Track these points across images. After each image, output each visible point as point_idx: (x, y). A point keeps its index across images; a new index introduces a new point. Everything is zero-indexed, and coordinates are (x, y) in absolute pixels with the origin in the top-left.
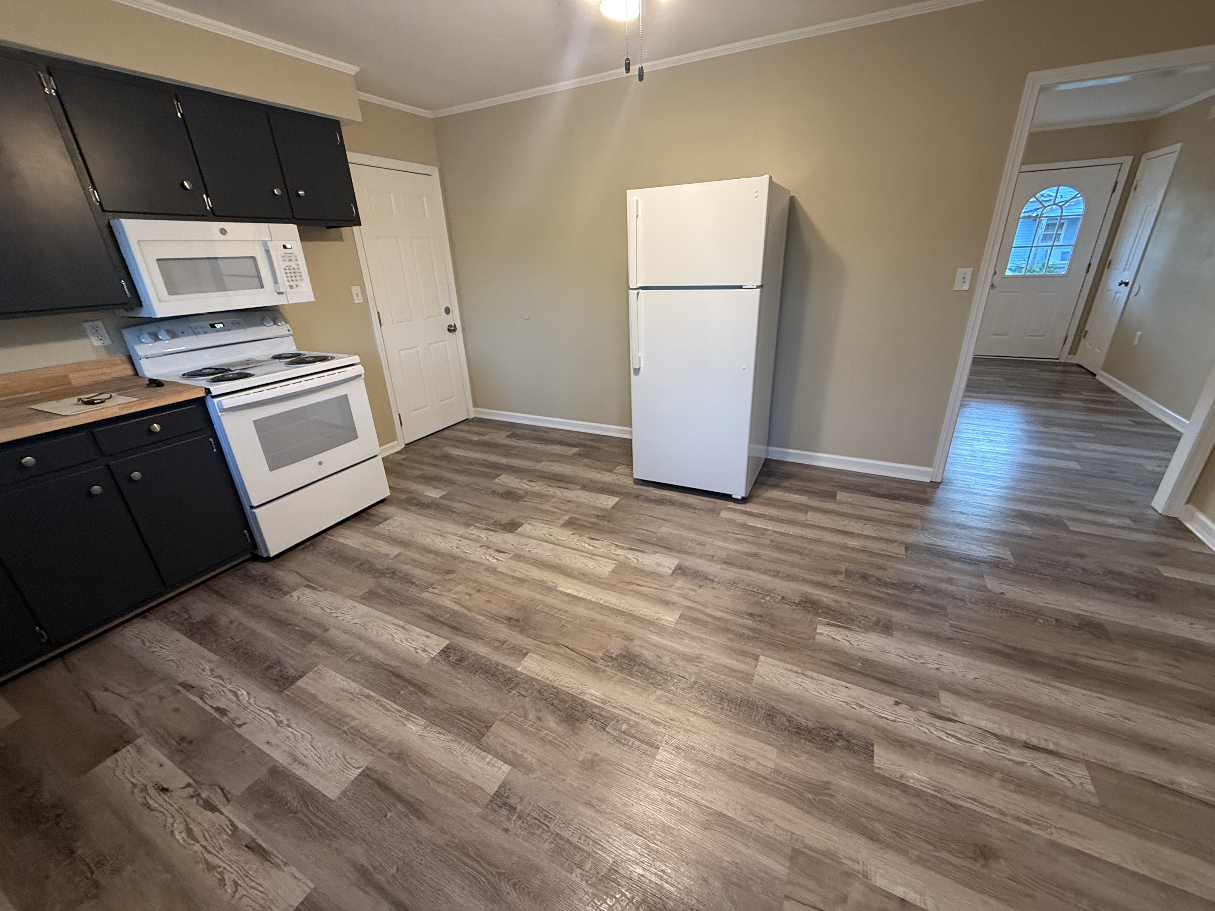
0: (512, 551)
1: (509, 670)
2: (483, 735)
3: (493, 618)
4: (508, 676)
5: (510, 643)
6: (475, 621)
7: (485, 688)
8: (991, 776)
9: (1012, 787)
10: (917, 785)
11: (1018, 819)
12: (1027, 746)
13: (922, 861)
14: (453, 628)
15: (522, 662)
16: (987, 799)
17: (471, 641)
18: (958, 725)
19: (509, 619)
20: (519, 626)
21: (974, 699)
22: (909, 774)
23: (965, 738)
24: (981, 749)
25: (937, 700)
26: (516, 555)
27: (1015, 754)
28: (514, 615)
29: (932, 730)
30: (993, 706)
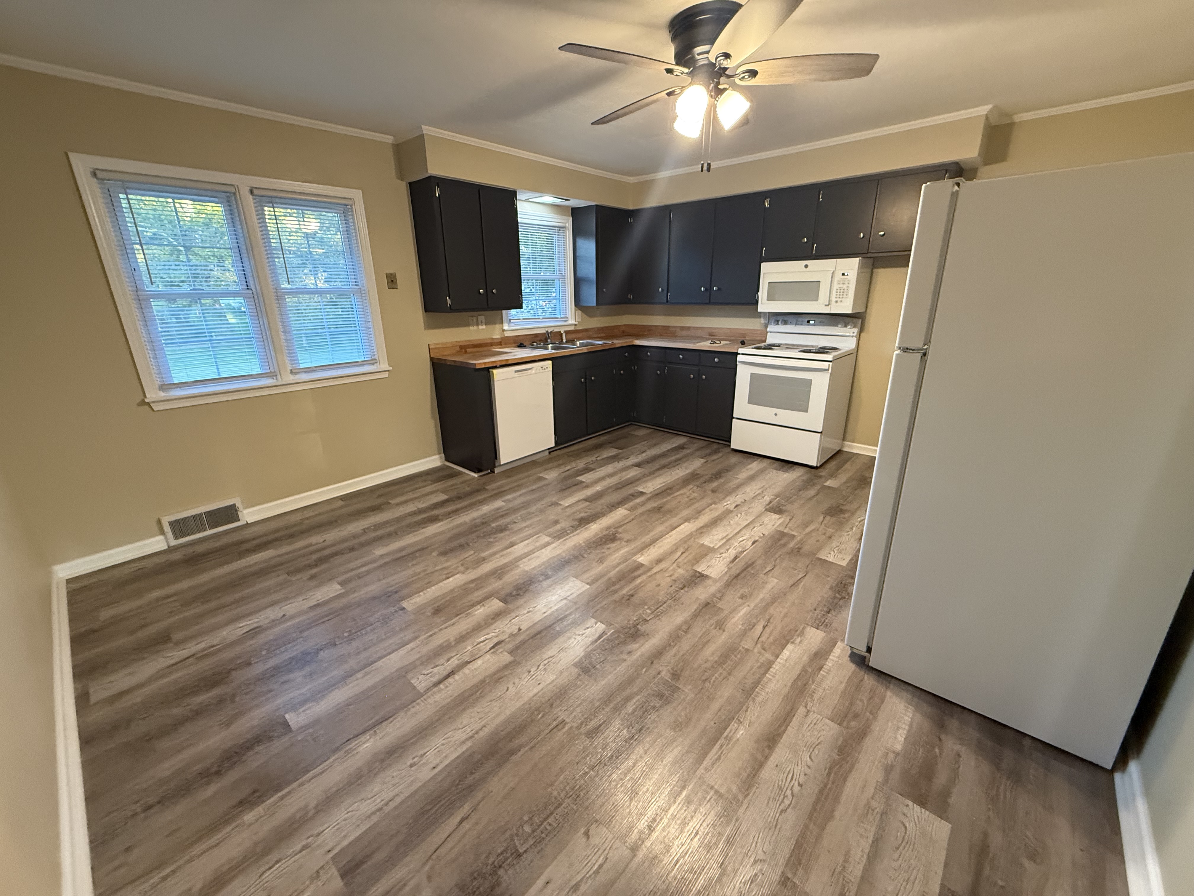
8: (455, 640)
9: (445, 645)
10: (476, 608)
11: (434, 634)
12: (452, 673)
13: (452, 591)
16: (449, 630)
18: (488, 648)
21: (495, 674)
22: (483, 608)
23: (479, 646)
24: (469, 648)
25: (509, 651)
27: (454, 662)
29: (493, 634)
30: (483, 681)
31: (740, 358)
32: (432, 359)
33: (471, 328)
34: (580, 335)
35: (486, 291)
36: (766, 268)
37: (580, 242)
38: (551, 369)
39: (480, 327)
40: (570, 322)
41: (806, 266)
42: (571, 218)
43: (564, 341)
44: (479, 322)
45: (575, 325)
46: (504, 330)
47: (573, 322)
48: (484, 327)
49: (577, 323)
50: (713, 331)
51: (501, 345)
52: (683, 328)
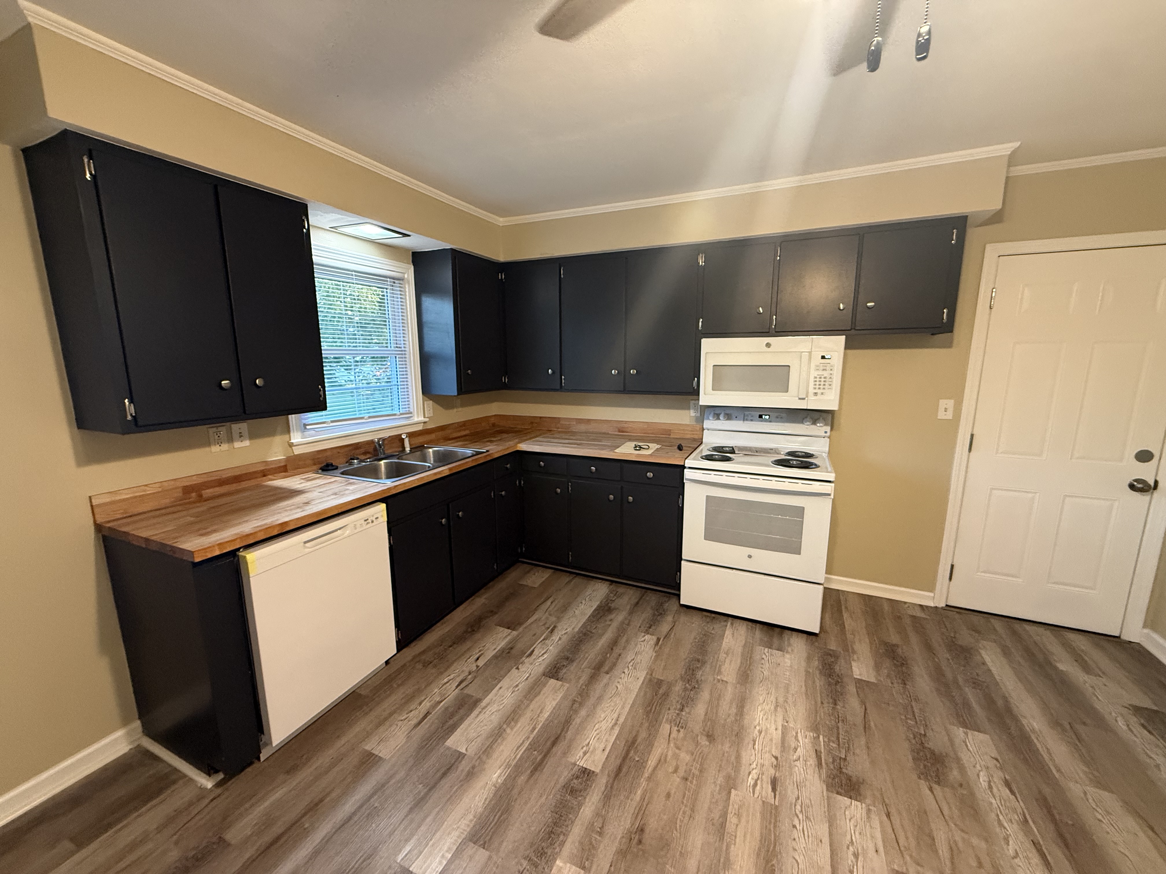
0: (781, 800)
1: (557, 850)
2: (474, 843)
3: (640, 809)
4: (549, 852)
5: (600, 842)
6: (631, 791)
7: (533, 829)
14: (620, 769)
15: (568, 865)
17: (600, 794)
19: (641, 830)
20: (629, 847)
26: (776, 807)
28: (647, 837)
31: (688, 474)
32: (98, 528)
33: (215, 449)
34: (433, 436)
35: (238, 382)
36: (708, 345)
37: (428, 302)
38: (386, 519)
39: (237, 445)
40: (416, 419)
41: (768, 345)
42: (413, 267)
43: (408, 449)
44: (235, 435)
45: (425, 423)
46: (291, 445)
47: (421, 419)
48: (247, 443)
49: (427, 420)
50: (626, 425)
51: (286, 471)
52: (580, 421)
